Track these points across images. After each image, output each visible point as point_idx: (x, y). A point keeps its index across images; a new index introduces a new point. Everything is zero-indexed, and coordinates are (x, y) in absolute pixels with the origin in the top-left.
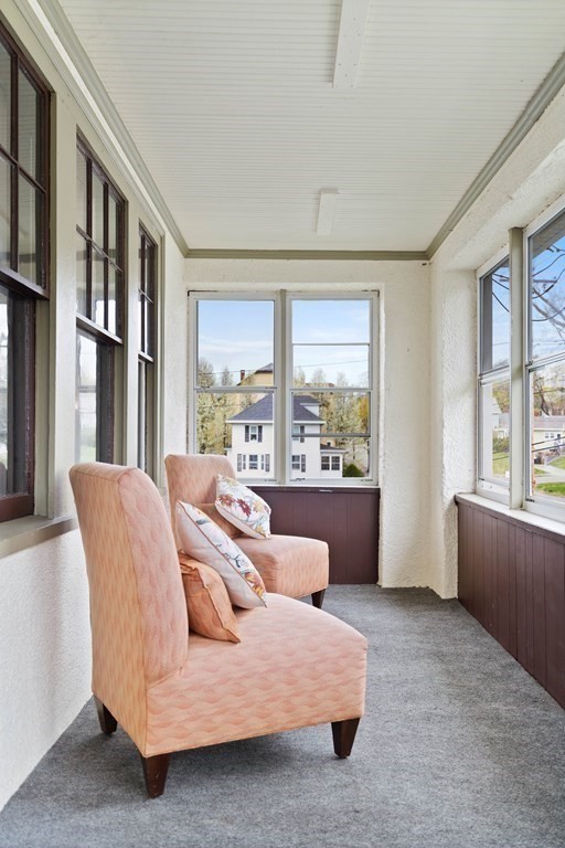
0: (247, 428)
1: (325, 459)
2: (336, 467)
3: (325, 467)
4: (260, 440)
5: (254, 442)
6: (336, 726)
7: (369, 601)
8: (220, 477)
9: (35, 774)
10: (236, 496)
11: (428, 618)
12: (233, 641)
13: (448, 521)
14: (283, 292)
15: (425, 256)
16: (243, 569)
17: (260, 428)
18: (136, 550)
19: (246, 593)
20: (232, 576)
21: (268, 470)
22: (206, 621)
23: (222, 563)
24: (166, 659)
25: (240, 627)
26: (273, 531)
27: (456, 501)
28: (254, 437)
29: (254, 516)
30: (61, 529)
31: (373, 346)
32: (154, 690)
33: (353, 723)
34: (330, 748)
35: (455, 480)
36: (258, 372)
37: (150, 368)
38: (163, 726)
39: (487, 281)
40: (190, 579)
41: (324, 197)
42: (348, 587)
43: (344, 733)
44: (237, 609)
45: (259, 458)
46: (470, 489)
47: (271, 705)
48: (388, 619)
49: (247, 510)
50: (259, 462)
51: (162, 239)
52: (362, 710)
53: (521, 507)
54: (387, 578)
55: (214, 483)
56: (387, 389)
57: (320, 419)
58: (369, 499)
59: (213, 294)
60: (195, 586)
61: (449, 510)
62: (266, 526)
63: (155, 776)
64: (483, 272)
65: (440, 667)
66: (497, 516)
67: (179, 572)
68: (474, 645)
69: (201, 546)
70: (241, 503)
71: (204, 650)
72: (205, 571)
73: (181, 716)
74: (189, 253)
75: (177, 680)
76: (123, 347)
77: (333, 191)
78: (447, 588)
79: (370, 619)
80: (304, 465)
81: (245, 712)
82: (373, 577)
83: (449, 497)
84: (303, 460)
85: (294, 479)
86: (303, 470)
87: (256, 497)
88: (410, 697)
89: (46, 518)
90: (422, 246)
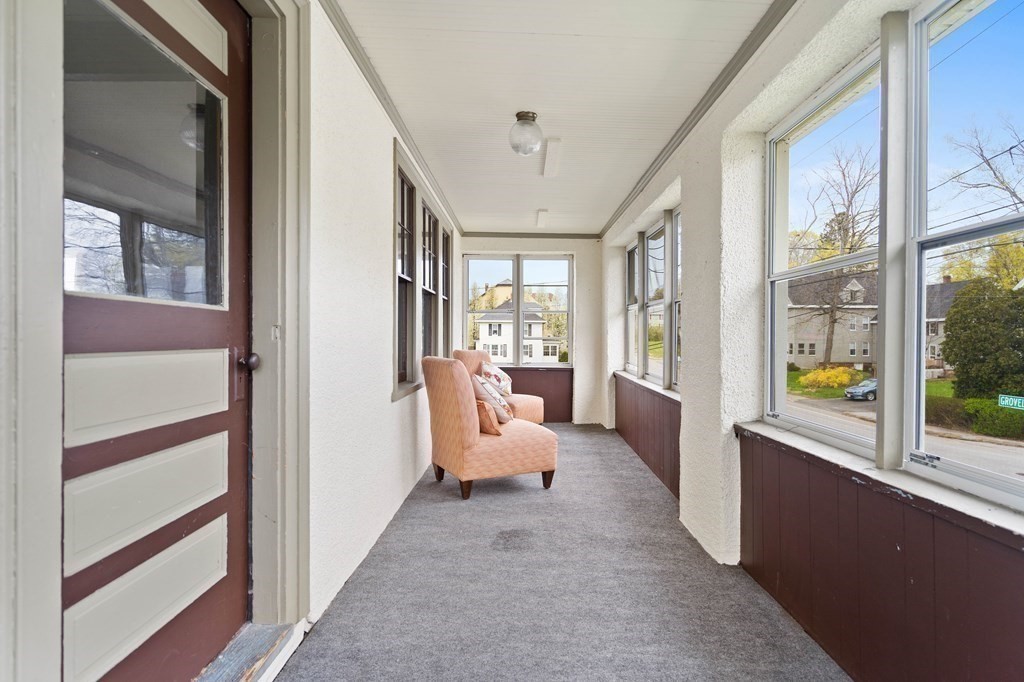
0: (490, 325)
1: (546, 348)
2: (554, 354)
3: (546, 354)
4: (500, 335)
5: (495, 336)
6: (544, 474)
7: (566, 431)
8: (484, 362)
9: (412, 492)
10: (493, 373)
11: (596, 438)
12: (498, 434)
13: (610, 386)
14: (518, 256)
15: (599, 236)
16: (502, 404)
17: (500, 325)
18: (459, 394)
19: (504, 414)
20: (498, 407)
21: (505, 356)
22: (487, 425)
23: (493, 401)
24: (471, 440)
25: (501, 429)
26: (513, 392)
27: (615, 375)
28: (495, 332)
29: (503, 383)
30: (418, 387)
31: (570, 287)
32: (466, 453)
33: (551, 473)
34: (542, 486)
35: (614, 364)
36: (498, 285)
37: (446, 303)
38: (470, 468)
39: (631, 254)
40: (481, 407)
41: (540, 213)
42: (555, 424)
43: (547, 477)
44: (500, 423)
45: (499, 347)
46: (622, 368)
47: (515, 463)
48: (575, 440)
49: (499, 380)
50: (499, 350)
51: (452, 232)
52: (556, 467)
53: (643, 378)
54: (577, 418)
55: (480, 366)
56: (577, 312)
57: (542, 319)
58: (568, 374)
59: (478, 256)
60: (482, 410)
61: (611, 380)
62: (509, 389)
63: (466, 489)
64: (629, 248)
65: (598, 458)
66: (631, 382)
67: (475, 405)
68: (620, 450)
69: (484, 394)
70: (496, 376)
71: (486, 439)
72: (487, 405)
73: (477, 464)
74: (464, 234)
75: (475, 449)
76: (436, 296)
77: (546, 210)
78: (609, 423)
79: (566, 438)
80: (531, 352)
81: (504, 464)
82: (569, 418)
83: (610, 373)
84: (531, 349)
85: (527, 362)
86: (531, 356)
87: (504, 373)
88: (582, 469)
89: (412, 382)
90: (596, 230)
